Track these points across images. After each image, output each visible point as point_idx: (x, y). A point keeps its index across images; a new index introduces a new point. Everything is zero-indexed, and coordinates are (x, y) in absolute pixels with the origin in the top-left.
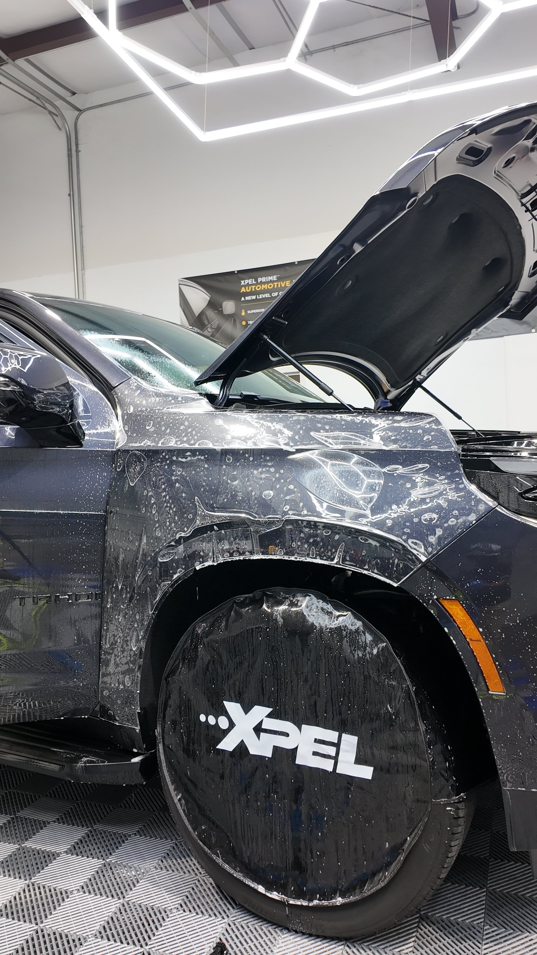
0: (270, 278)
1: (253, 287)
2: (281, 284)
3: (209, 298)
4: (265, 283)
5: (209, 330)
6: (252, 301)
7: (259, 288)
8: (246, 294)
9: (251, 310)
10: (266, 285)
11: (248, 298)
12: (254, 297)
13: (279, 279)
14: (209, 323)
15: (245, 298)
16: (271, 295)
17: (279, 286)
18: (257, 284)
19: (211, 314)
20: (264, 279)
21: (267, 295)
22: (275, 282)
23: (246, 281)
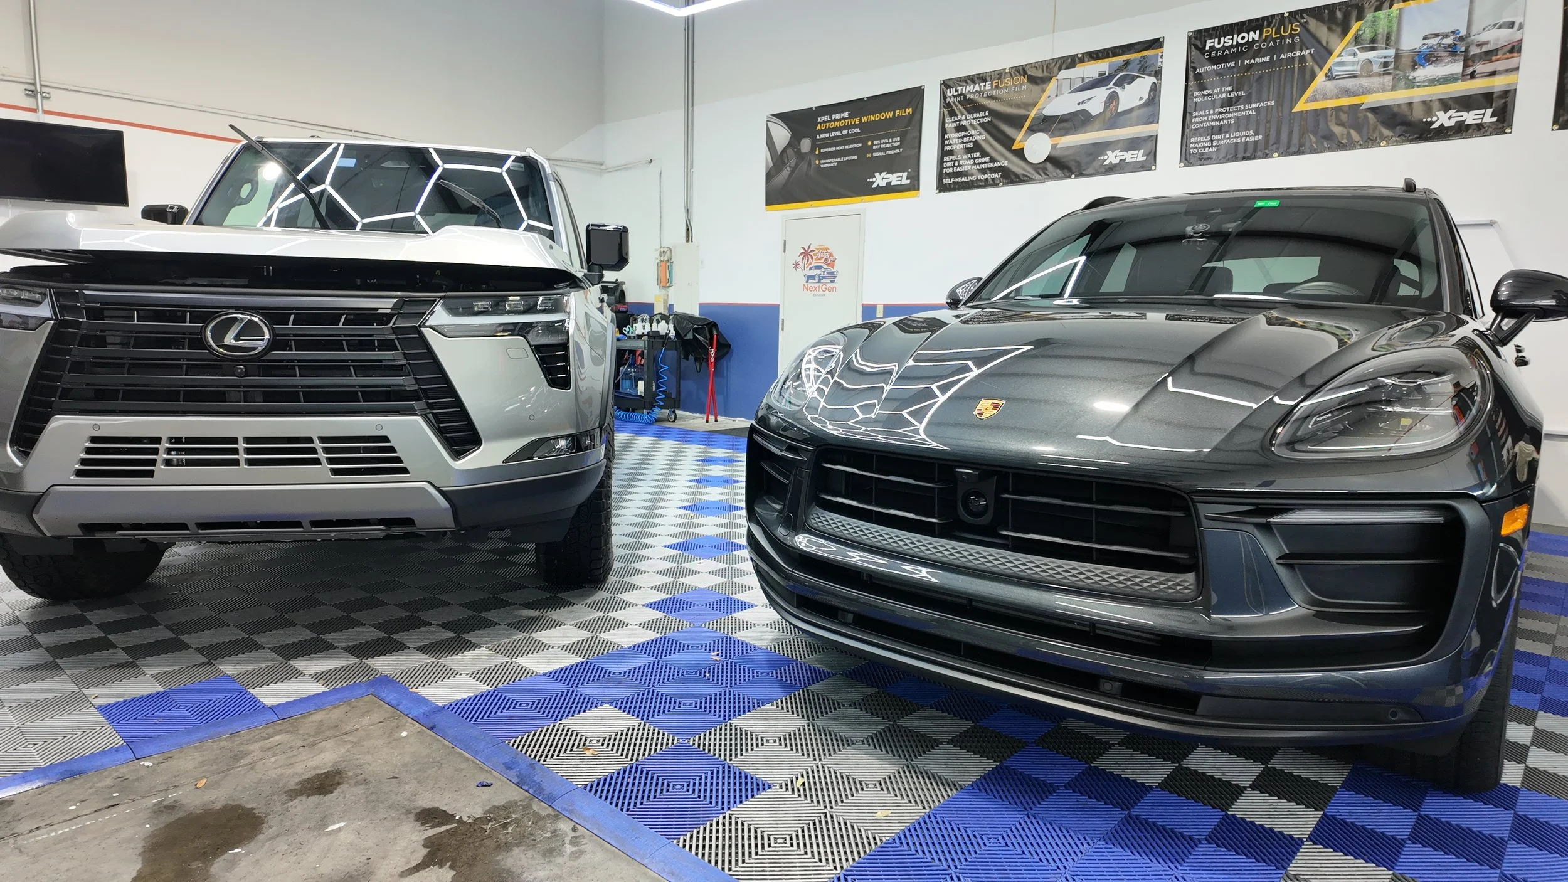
0: (843, 115)
1: (828, 124)
2: (851, 122)
3: (790, 136)
4: (837, 120)
5: (788, 168)
6: (826, 139)
7: (832, 125)
8: (820, 132)
9: (823, 148)
10: (838, 122)
11: (822, 136)
12: (827, 135)
13: (850, 116)
14: (788, 161)
15: (819, 136)
16: (842, 133)
17: (849, 124)
18: (831, 121)
19: (790, 152)
20: (837, 116)
21: (838, 133)
22: (847, 118)
23: (822, 118)
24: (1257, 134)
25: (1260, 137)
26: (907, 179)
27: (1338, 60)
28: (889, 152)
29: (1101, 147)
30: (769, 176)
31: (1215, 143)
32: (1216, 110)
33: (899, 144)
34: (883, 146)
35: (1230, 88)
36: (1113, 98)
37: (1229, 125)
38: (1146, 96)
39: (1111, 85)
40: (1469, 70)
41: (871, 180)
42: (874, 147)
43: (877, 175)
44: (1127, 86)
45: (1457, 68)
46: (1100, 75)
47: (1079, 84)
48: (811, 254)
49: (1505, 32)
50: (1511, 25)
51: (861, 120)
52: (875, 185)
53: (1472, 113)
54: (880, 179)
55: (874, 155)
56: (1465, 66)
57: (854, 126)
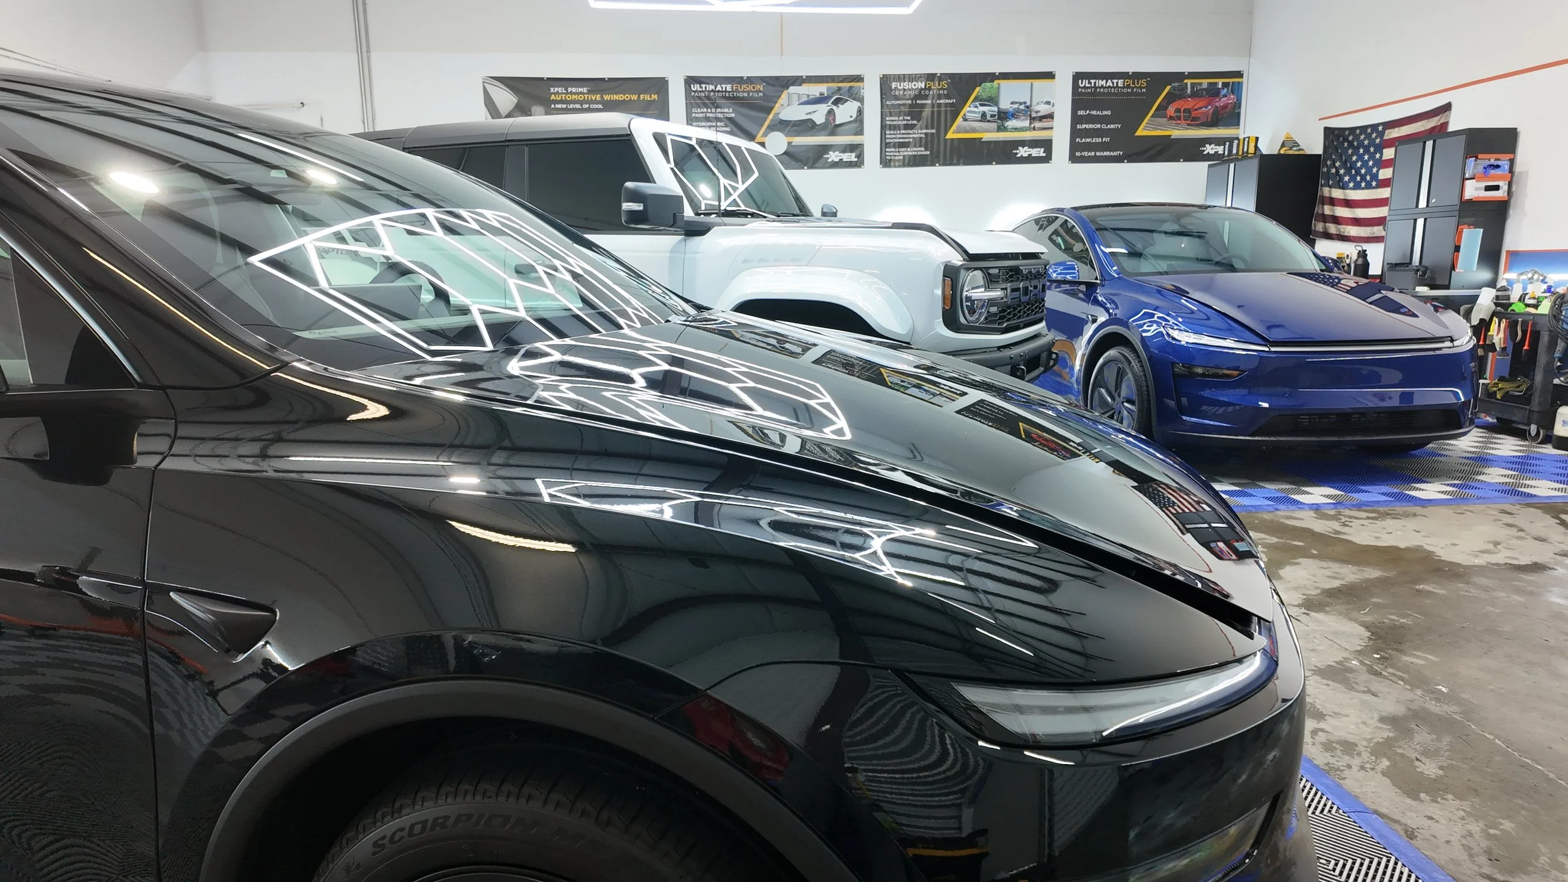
0: (580, 90)
1: (564, 96)
2: (591, 97)
3: (516, 101)
4: (575, 94)
6: (563, 110)
7: (569, 97)
8: (556, 102)
10: (576, 96)
11: (558, 106)
12: (564, 106)
13: (589, 92)
15: (555, 106)
16: (581, 106)
17: (589, 99)
18: (567, 93)
20: (574, 90)
21: (578, 107)
22: (586, 94)
23: (556, 89)
24: (926, 150)
25: (928, 153)
27: (969, 109)
29: (826, 149)
31: (901, 154)
32: (902, 132)
35: (909, 118)
36: (831, 112)
37: (909, 142)
38: (855, 116)
39: (830, 103)
40: (1032, 126)
44: (840, 105)
45: (1026, 123)
46: (821, 94)
47: (805, 99)
49: (1047, 106)
50: (1048, 103)
51: (602, 97)
53: (1035, 149)
56: (1030, 123)
57: (596, 102)
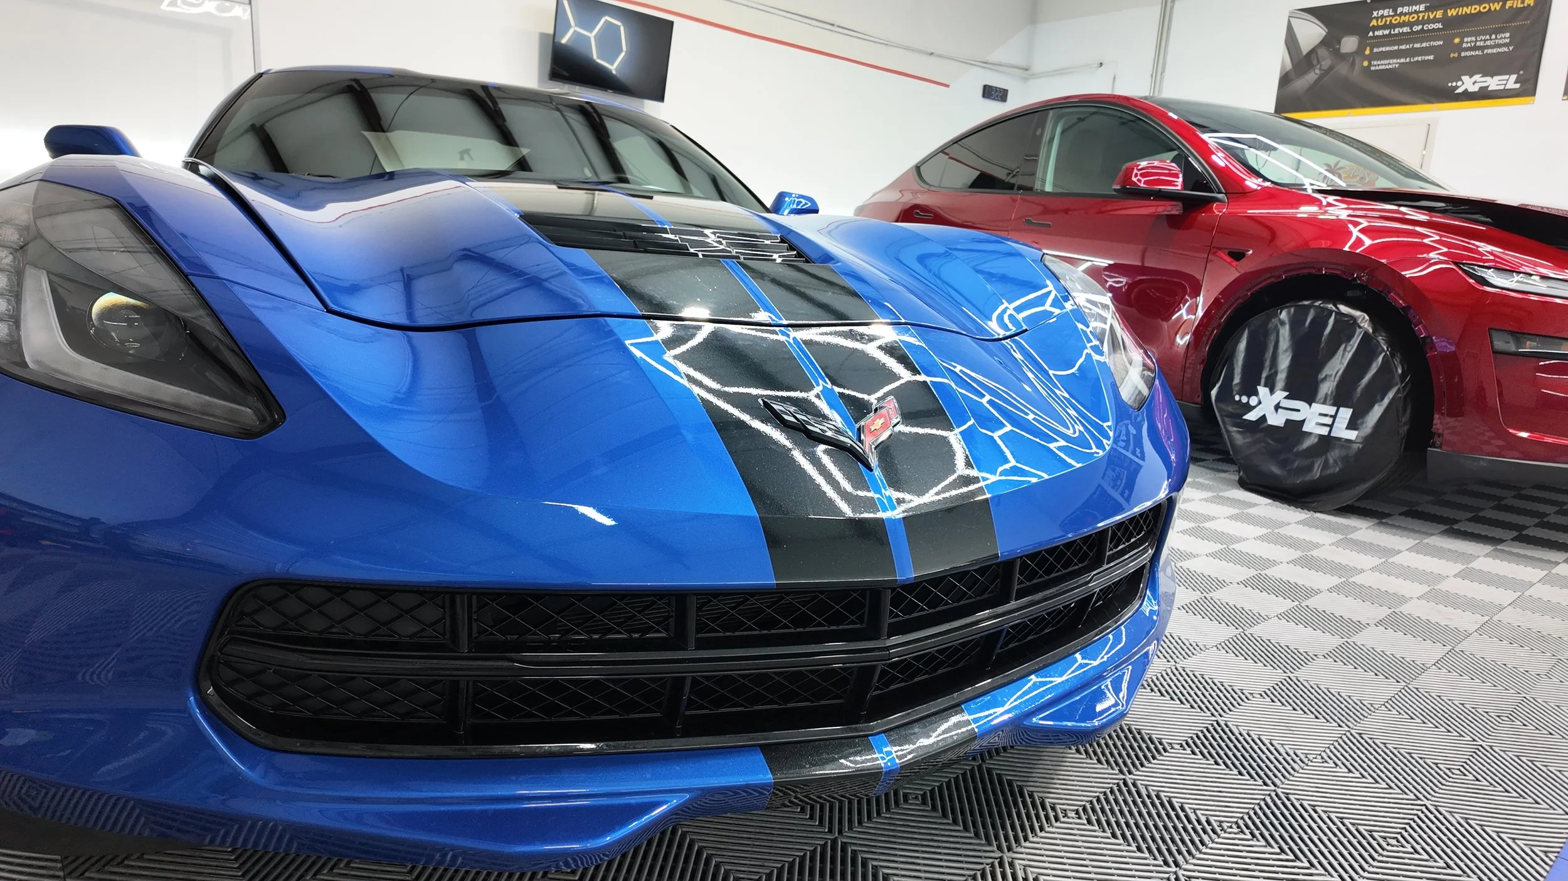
0: (1416, 8)
1: (1388, 19)
2: (1429, 15)
3: (1324, 33)
4: (1405, 14)
5: (1317, 71)
6: (1384, 36)
7: (1396, 20)
8: (1375, 28)
9: (1378, 47)
10: (1407, 16)
11: (1379, 33)
12: (1387, 32)
13: (1427, 9)
14: (1318, 62)
15: (1374, 33)
16: (1411, 28)
17: (1426, 18)
18: (1396, 14)
19: (1323, 52)
20: (1406, 9)
21: (1406, 29)
22: (1422, 12)
23: (1381, 12)
26: (1516, 82)
28: (1490, 51)
30: (1285, 80)
33: (1508, 41)
34: (1478, 44)
41: (1454, 84)
42: (1464, 45)
43: (1465, 78)
48: (1340, 171)
51: (1445, 12)
52: (1459, 91)
54: (1469, 84)
55: (1463, 54)
57: (1435, 21)
